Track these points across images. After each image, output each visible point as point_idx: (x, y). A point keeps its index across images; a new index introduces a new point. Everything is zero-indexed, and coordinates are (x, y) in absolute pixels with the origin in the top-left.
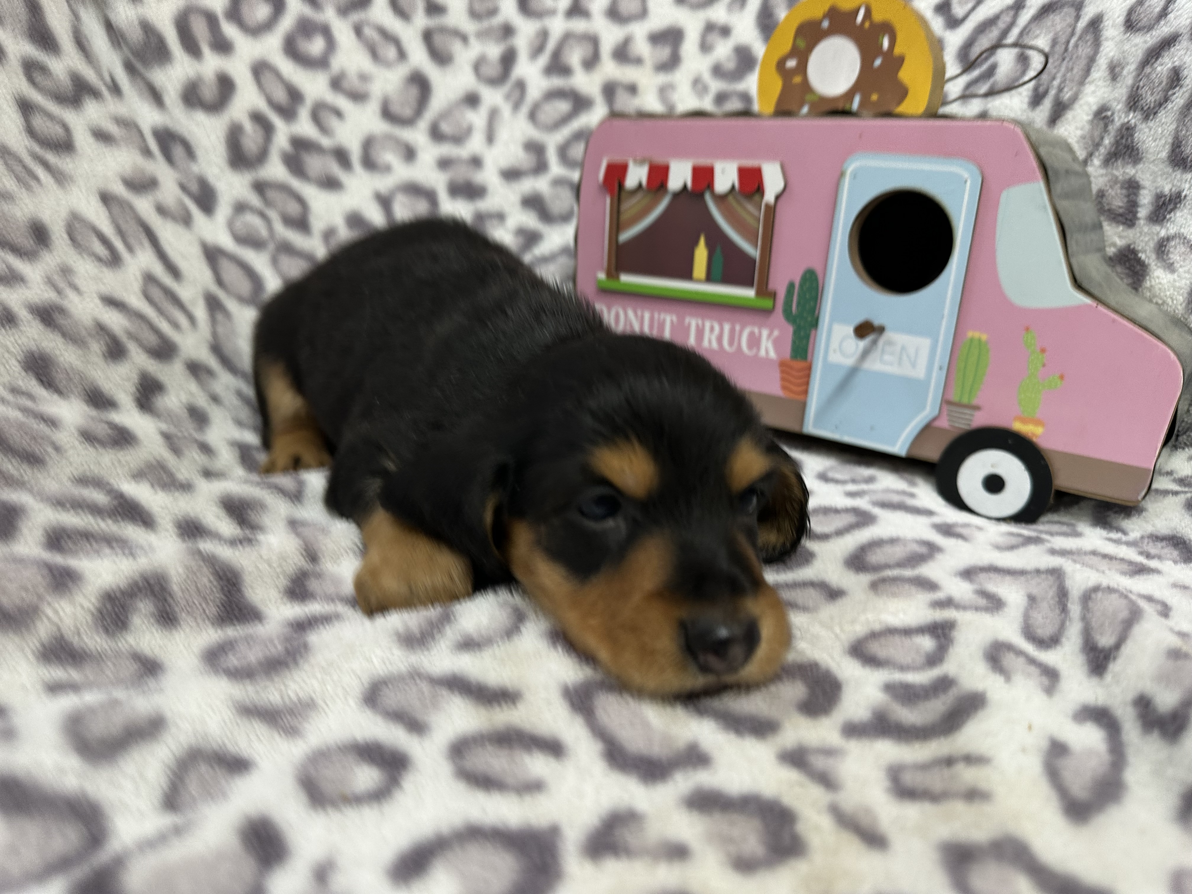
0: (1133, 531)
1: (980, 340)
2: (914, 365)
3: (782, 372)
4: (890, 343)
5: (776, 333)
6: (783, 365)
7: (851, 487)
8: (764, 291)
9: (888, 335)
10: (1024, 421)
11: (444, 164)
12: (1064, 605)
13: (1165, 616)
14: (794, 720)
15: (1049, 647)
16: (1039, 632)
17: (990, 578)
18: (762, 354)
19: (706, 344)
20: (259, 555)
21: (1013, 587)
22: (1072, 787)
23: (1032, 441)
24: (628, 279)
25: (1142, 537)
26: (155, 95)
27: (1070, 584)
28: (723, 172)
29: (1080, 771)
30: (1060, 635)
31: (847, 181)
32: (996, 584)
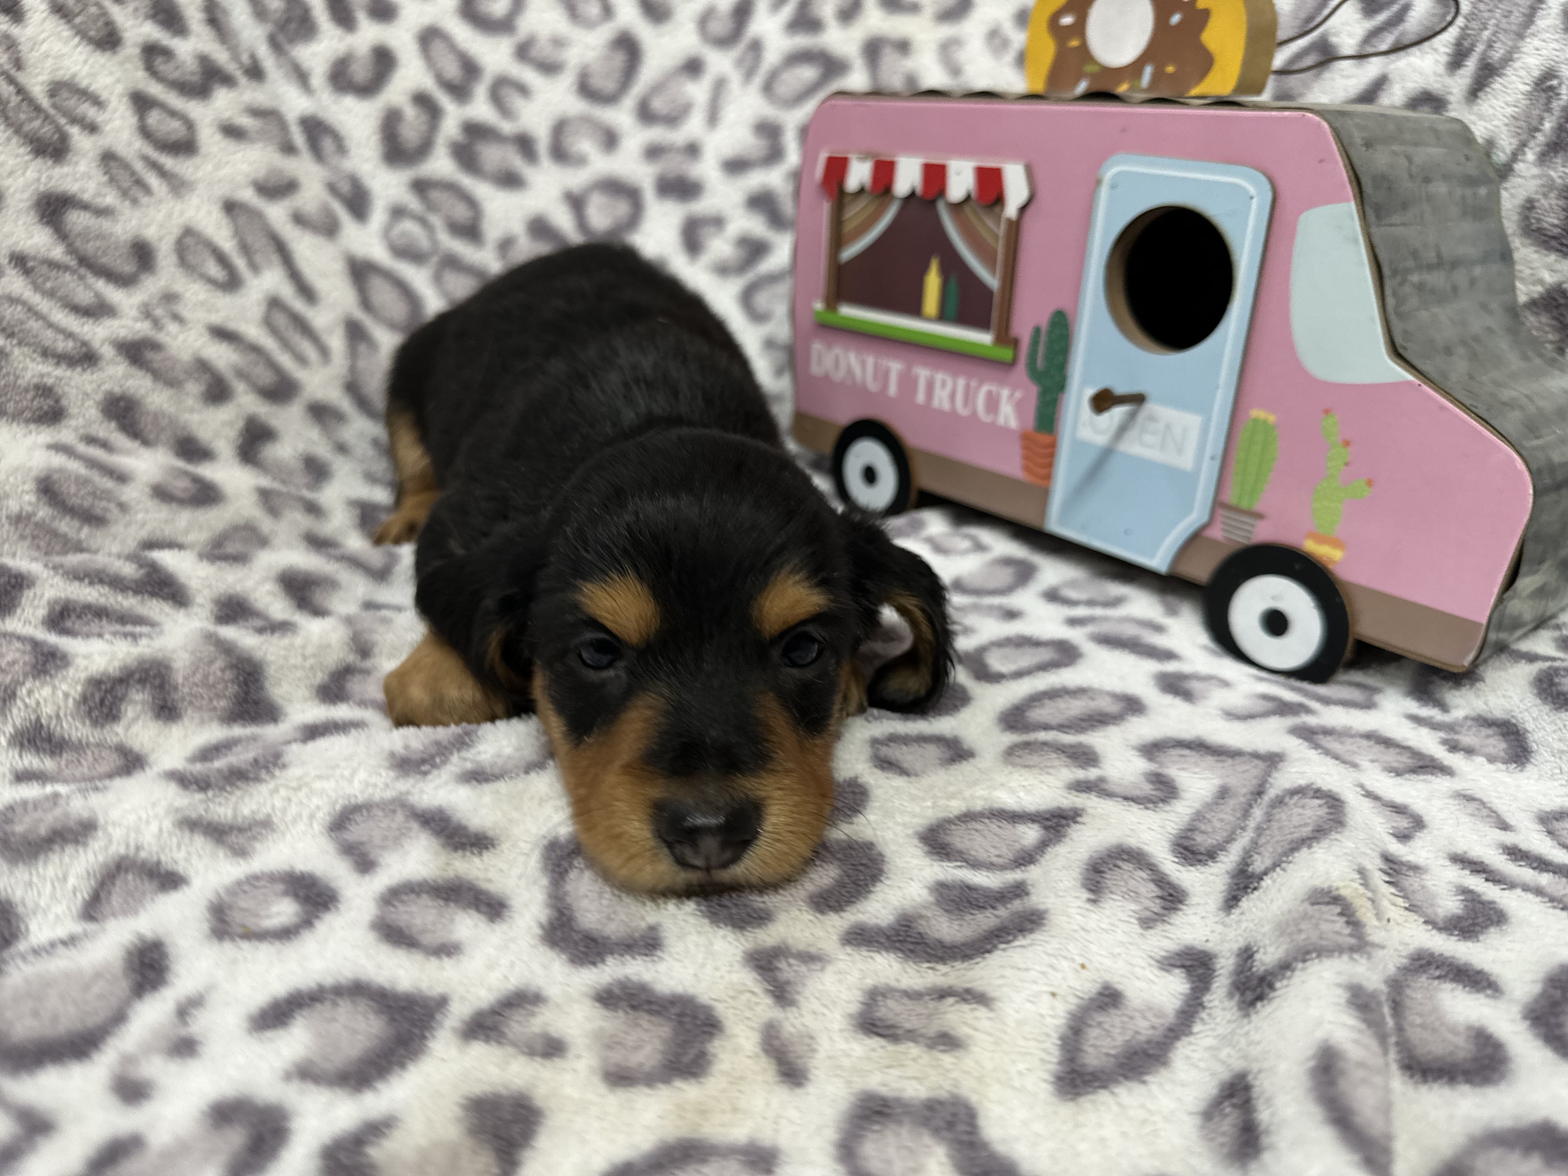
0: (1457, 707)
1: (1265, 422)
2: (1180, 451)
3: (1025, 448)
4: (1152, 418)
5: (1018, 395)
6: (1026, 438)
7: (1081, 612)
8: (1005, 338)
9: (1151, 407)
10: (1322, 539)
11: (653, 152)
12: (1251, 806)
13: (1403, 837)
14: (795, 912)
15: (1200, 861)
16: (1199, 838)
17: (1182, 756)
18: (1001, 421)
19: (936, 403)
20: (292, 645)
21: (1207, 772)
22: (1090, 1050)
23: (1328, 570)
24: (849, 312)
25: (1466, 718)
26: (302, 77)
27: (1275, 779)
28: (958, 174)
29: (1116, 1031)
30: (1222, 847)
31: (1104, 193)
32: (1183, 766)
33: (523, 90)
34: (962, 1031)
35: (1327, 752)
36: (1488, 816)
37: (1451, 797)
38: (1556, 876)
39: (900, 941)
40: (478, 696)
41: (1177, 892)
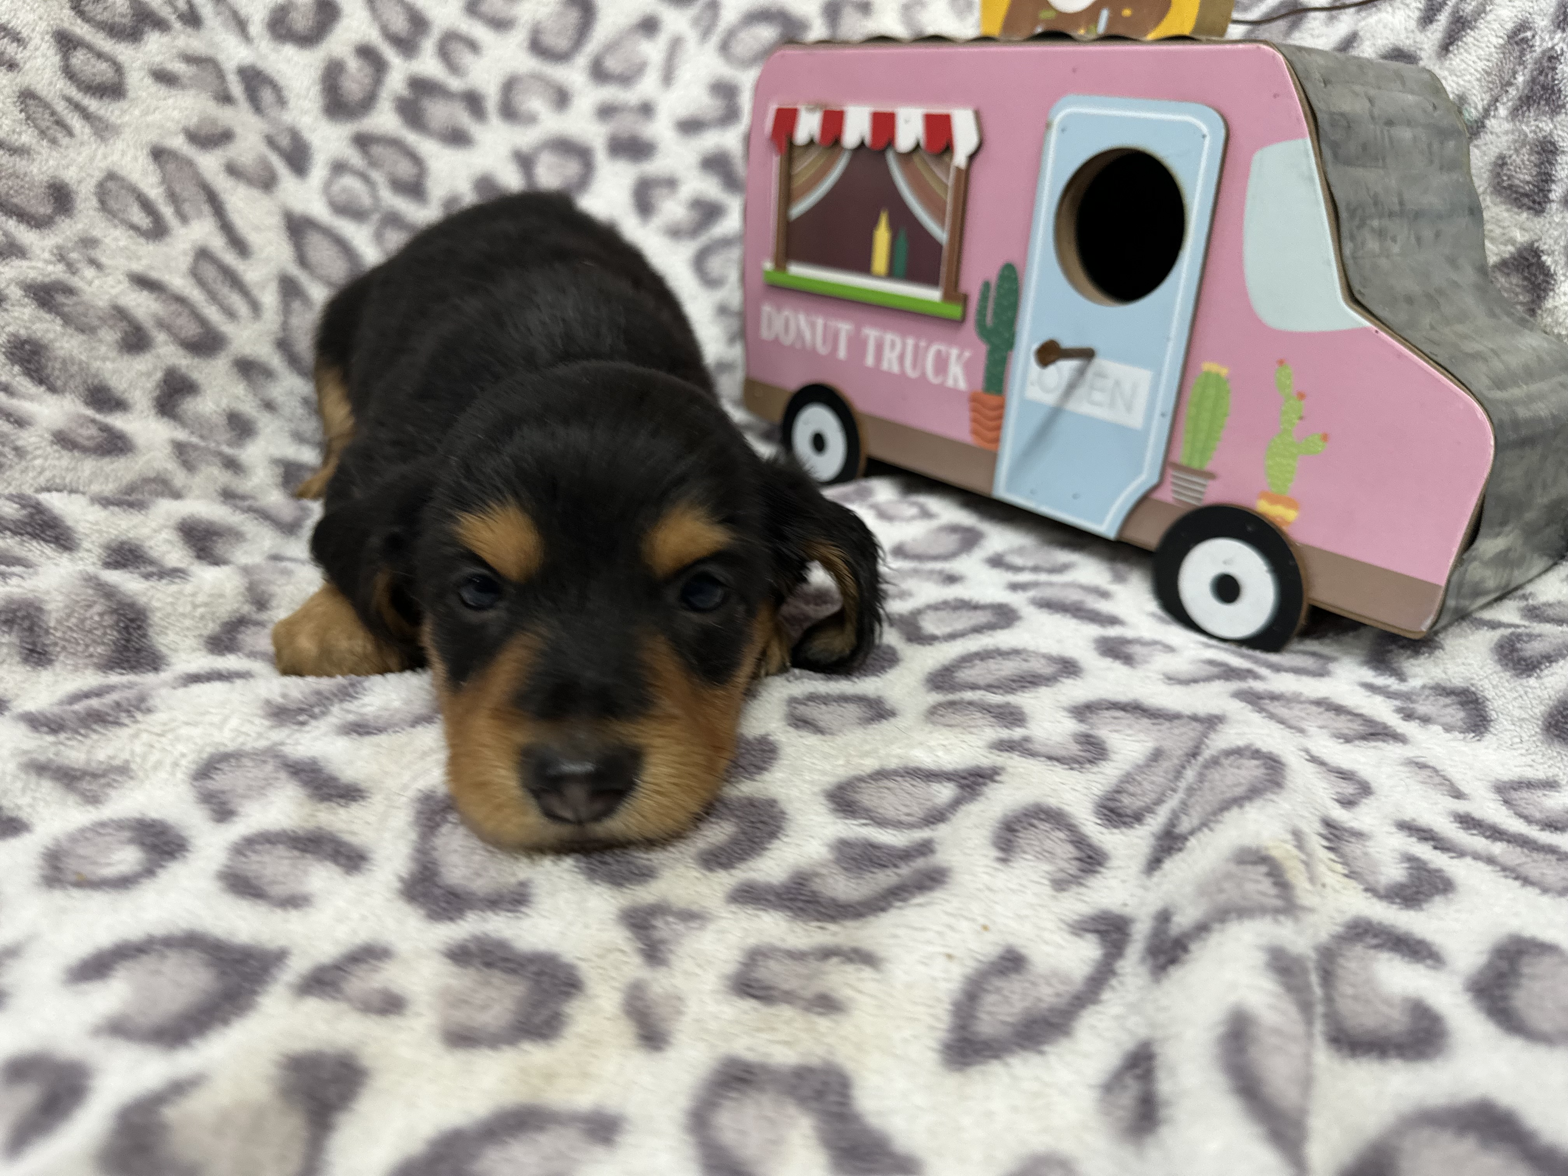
0: (1415, 676)
1: (1218, 375)
2: (1129, 408)
3: (974, 410)
4: (1101, 375)
5: (967, 354)
6: (974, 399)
7: (1025, 577)
8: (954, 294)
9: (1099, 362)
10: (1275, 499)
11: (606, 112)
12: (1184, 767)
13: (1348, 803)
14: (681, 869)
15: (1125, 823)
16: (1126, 800)
17: (1115, 718)
18: (950, 383)
19: (885, 366)
20: (181, 592)
21: (1142, 734)
22: (984, 1016)
23: (1280, 530)
24: (798, 271)
25: (1424, 687)
26: (241, 25)
27: (1212, 740)
28: (907, 122)
29: (1015, 998)
30: (1150, 809)
31: (1054, 136)
32: (1117, 728)
33: (473, 46)
34: (844, 993)
35: (1272, 716)
36: (1441, 784)
37: (1402, 764)
38: (1511, 846)
39: (791, 900)
40: (370, 648)
41: (1098, 855)
